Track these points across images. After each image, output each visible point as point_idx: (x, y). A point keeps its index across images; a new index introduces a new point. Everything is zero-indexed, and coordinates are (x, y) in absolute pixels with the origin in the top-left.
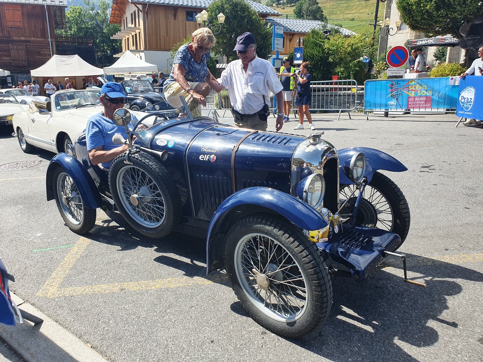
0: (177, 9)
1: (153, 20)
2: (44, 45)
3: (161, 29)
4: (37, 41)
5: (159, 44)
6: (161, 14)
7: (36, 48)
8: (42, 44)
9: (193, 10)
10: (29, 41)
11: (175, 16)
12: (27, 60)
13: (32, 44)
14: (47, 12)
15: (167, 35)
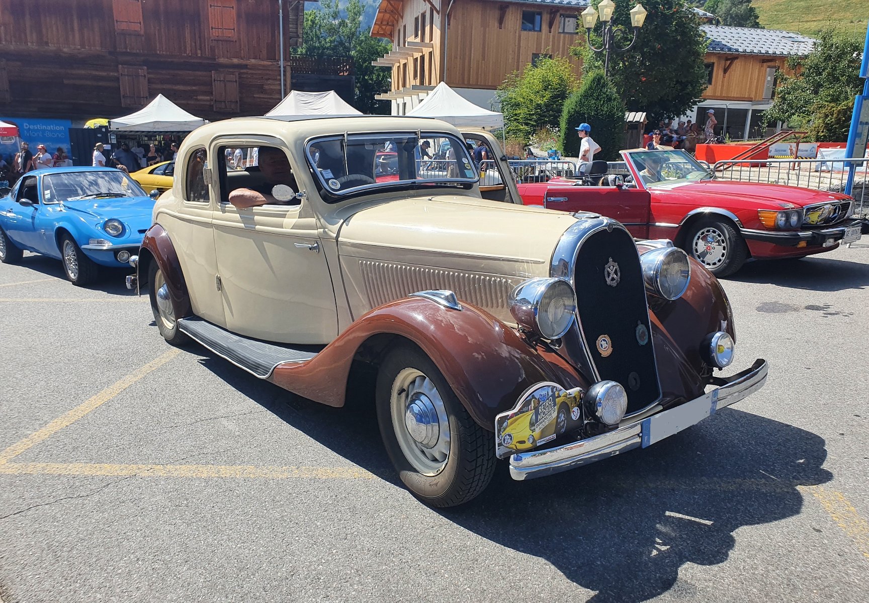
2: (270, 73)
4: (260, 65)
7: (256, 79)
8: (268, 72)
10: (245, 66)
12: (240, 100)
13: (250, 71)
14: (281, 11)
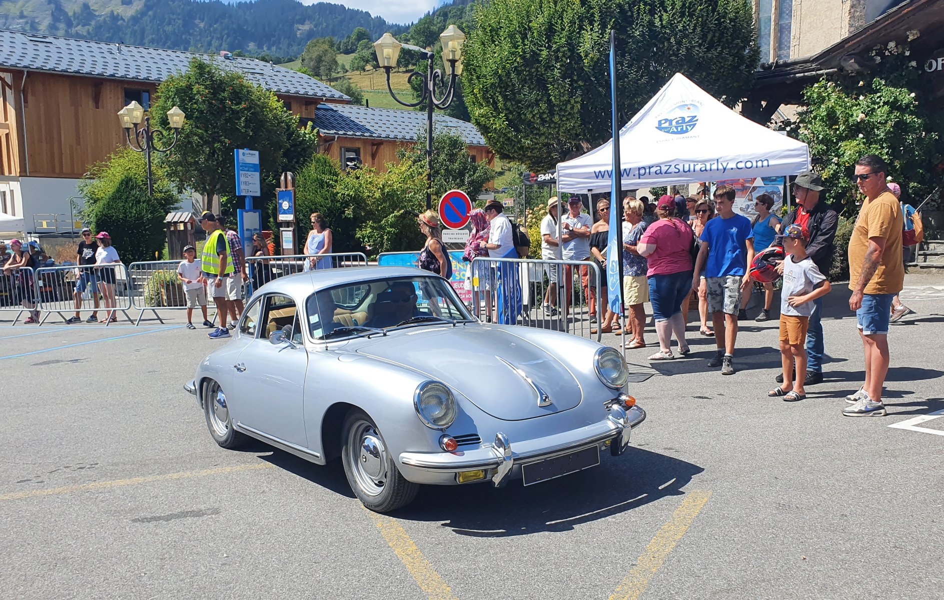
0: (102, 83)
1: (42, 108)
3: (62, 128)
5: (56, 161)
6: (63, 96)
9: (140, 87)
11: (97, 99)
15: (78, 143)
